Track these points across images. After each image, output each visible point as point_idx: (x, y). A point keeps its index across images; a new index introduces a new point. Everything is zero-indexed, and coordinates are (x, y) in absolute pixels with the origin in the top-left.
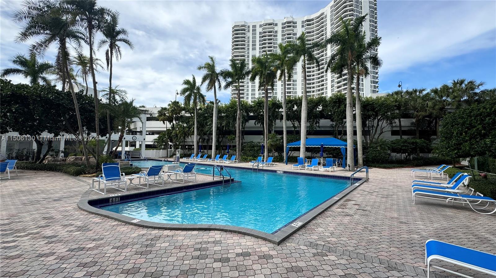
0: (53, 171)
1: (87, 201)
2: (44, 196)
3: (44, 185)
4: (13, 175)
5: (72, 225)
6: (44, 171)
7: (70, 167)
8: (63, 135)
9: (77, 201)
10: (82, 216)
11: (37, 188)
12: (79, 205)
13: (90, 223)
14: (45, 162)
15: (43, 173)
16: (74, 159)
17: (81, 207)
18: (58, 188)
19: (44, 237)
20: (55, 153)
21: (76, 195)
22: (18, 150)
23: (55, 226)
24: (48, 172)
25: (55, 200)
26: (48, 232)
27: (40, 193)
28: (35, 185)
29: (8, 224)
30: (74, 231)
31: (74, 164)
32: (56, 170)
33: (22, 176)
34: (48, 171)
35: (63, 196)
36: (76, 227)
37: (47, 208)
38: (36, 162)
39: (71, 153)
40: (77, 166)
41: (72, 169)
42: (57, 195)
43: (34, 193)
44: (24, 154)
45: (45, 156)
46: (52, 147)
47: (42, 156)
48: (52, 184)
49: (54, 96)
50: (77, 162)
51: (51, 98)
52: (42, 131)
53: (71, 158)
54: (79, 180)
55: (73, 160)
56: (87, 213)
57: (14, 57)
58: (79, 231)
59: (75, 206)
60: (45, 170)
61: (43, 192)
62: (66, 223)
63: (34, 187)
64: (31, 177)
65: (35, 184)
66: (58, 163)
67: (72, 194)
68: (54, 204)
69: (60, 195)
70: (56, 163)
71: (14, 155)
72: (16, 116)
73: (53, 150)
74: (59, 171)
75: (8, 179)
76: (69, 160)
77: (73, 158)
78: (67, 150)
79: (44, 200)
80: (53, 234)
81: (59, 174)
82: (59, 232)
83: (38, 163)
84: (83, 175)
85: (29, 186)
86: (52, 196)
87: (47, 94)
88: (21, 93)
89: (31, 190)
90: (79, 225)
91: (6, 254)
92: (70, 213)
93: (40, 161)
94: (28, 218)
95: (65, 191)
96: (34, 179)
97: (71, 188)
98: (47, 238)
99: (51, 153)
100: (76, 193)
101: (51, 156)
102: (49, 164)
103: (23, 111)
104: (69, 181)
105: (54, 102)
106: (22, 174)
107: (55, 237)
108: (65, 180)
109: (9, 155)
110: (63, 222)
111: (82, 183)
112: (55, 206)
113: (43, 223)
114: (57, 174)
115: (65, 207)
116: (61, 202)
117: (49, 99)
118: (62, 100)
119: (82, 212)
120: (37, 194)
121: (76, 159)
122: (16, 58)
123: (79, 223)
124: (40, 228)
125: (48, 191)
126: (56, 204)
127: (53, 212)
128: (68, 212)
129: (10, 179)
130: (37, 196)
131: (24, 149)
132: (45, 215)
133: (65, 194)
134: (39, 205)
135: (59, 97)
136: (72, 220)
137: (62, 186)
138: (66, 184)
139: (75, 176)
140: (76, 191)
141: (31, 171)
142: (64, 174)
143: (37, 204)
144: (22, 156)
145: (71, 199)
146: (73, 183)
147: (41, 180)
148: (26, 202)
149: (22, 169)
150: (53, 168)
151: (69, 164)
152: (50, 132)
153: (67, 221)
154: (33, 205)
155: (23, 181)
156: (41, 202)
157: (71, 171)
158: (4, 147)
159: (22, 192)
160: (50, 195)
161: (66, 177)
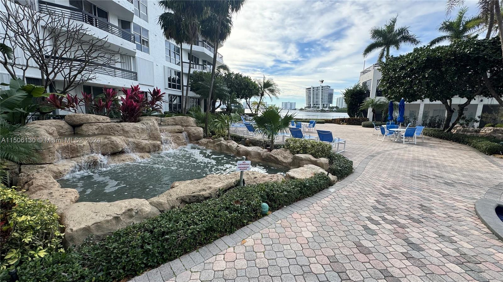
0: (459, 142)
1: (494, 205)
2: (437, 172)
3: (444, 158)
4: (420, 141)
5: (452, 242)
6: (449, 142)
7: (481, 141)
8: (482, 101)
9: (477, 196)
10: (476, 233)
11: (435, 160)
12: (477, 209)
13: (487, 258)
14: (454, 131)
15: (448, 144)
16: (492, 130)
17: (479, 213)
18: (458, 165)
19: (406, 240)
20: (466, 121)
21: (480, 186)
22: (432, 117)
23: (427, 228)
24: (454, 143)
25: (446, 183)
26: (414, 234)
27: (434, 167)
28: (433, 156)
29: (386, 196)
30: (451, 258)
31: (488, 137)
32: (463, 142)
33: (427, 143)
34: (453, 141)
35: (459, 180)
36: (457, 250)
37: (432, 192)
38: (444, 130)
39: (488, 123)
40: (494, 141)
41: (485, 144)
42: (453, 177)
43: (428, 165)
44: (436, 121)
45: (454, 124)
46: (463, 114)
47: (451, 124)
48: (452, 159)
49: (472, 49)
50: (495, 136)
51: (468, 52)
52: (453, 96)
53: (487, 130)
54: (492, 162)
55: (490, 131)
56: (487, 230)
57: (440, 24)
58: (460, 264)
59: (470, 204)
60: (451, 140)
61: (438, 166)
62: (446, 232)
63: (432, 158)
64: (434, 146)
65: (435, 154)
66: (469, 134)
67: (473, 182)
68: (442, 189)
69: (457, 177)
70: (466, 133)
71: (428, 122)
72: (428, 82)
73: (464, 118)
74: (466, 144)
75: (414, 144)
76: (484, 131)
77: (490, 130)
78: (484, 120)
79: (434, 179)
80: (418, 242)
81: (466, 147)
82: (428, 244)
83: (446, 131)
84: (500, 156)
85: (428, 155)
86: (445, 175)
87: (464, 49)
88: (435, 56)
89: (427, 160)
90: (465, 251)
91: (361, 238)
92: (458, 215)
93: (448, 129)
94: (406, 197)
95: (465, 173)
96: (436, 149)
97: (474, 171)
98: (410, 244)
99: (461, 121)
100: (480, 181)
101: (461, 125)
102: (457, 134)
103: (435, 75)
104: (477, 160)
105: (472, 57)
106: (427, 141)
107: (419, 249)
108: (471, 157)
109: (424, 122)
110: (442, 227)
111: (495, 168)
112: (442, 193)
113: (416, 213)
114: (463, 147)
115: (454, 200)
116: (453, 189)
117: (465, 54)
118: (483, 51)
119: (478, 222)
120: (432, 167)
121: (495, 131)
122: (443, 25)
123: (466, 246)
124: (410, 219)
125: (444, 167)
126: (445, 191)
127: (435, 201)
128: (456, 212)
129: (416, 145)
130: (430, 171)
131: (437, 116)
132: (425, 201)
133: (464, 179)
134: (425, 184)
135: (480, 48)
136: (456, 231)
137: (465, 166)
138: (470, 163)
139: (487, 155)
140: (481, 179)
141: (437, 140)
142: (472, 149)
143: (424, 181)
144: (434, 124)
145: (468, 189)
146: (480, 164)
147: (443, 151)
148: (416, 174)
149: (430, 136)
150: (460, 139)
151: (482, 137)
152: (461, 96)
153: (447, 229)
154: (420, 180)
155: (426, 149)
156: (430, 179)
157: (482, 146)
158: (421, 114)
159: (419, 160)
160: (445, 173)
161: (474, 153)
